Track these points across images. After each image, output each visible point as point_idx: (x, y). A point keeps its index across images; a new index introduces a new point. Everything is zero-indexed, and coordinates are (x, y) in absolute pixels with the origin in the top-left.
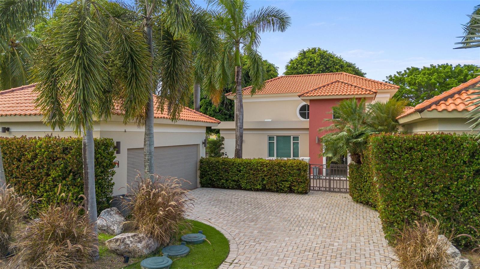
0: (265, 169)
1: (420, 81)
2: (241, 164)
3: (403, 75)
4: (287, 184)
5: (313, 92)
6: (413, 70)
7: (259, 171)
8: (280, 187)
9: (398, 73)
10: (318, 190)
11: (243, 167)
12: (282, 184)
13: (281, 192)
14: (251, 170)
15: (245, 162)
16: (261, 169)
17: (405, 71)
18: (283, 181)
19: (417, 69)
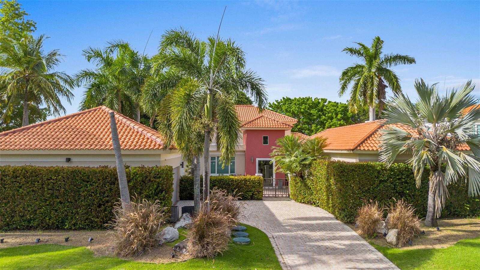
0: (235, 183)
1: (294, 110)
2: (216, 180)
3: (279, 103)
4: (251, 194)
5: (249, 124)
6: (287, 100)
7: (230, 185)
8: (245, 196)
9: (276, 101)
10: (268, 197)
11: (217, 183)
12: (247, 193)
13: (246, 200)
14: (224, 184)
15: (219, 179)
16: (232, 184)
17: (281, 100)
18: (248, 191)
19: (290, 99)
